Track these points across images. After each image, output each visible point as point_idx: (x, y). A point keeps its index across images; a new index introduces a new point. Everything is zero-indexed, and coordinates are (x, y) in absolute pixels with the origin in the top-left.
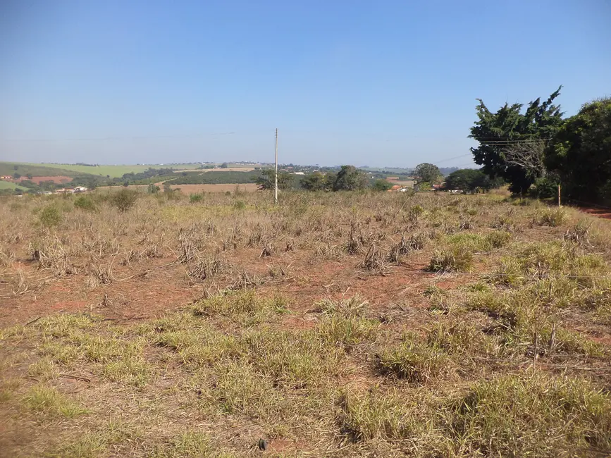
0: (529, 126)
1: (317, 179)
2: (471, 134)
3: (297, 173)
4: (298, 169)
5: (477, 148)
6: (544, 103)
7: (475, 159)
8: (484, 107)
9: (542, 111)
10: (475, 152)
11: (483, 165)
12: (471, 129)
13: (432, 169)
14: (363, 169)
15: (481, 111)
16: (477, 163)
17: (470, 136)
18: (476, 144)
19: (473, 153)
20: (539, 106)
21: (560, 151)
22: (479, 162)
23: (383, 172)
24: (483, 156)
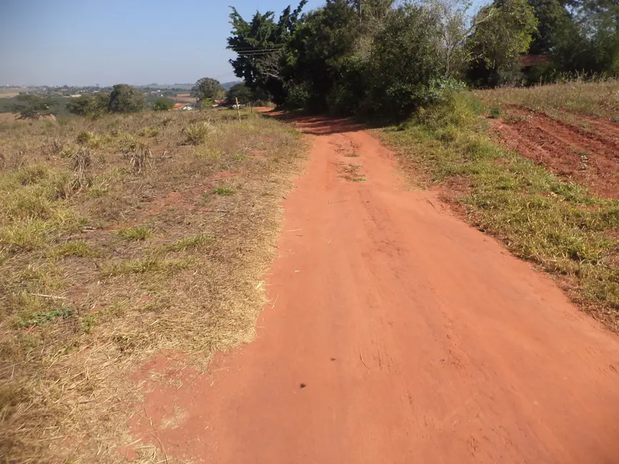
0: (282, 36)
1: (86, 102)
2: (228, 45)
3: (73, 96)
4: (74, 91)
5: (235, 60)
6: (295, 11)
7: (235, 72)
8: (238, 15)
9: (294, 19)
10: (234, 64)
11: (243, 78)
12: (228, 39)
13: (213, 84)
14: (151, 87)
15: (235, 19)
16: (238, 76)
17: (228, 47)
18: (235, 56)
19: (233, 65)
20: (290, 14)
21: (290, 60)
22: (239, 75)
23: (173, 89)
24: (242, 69)
